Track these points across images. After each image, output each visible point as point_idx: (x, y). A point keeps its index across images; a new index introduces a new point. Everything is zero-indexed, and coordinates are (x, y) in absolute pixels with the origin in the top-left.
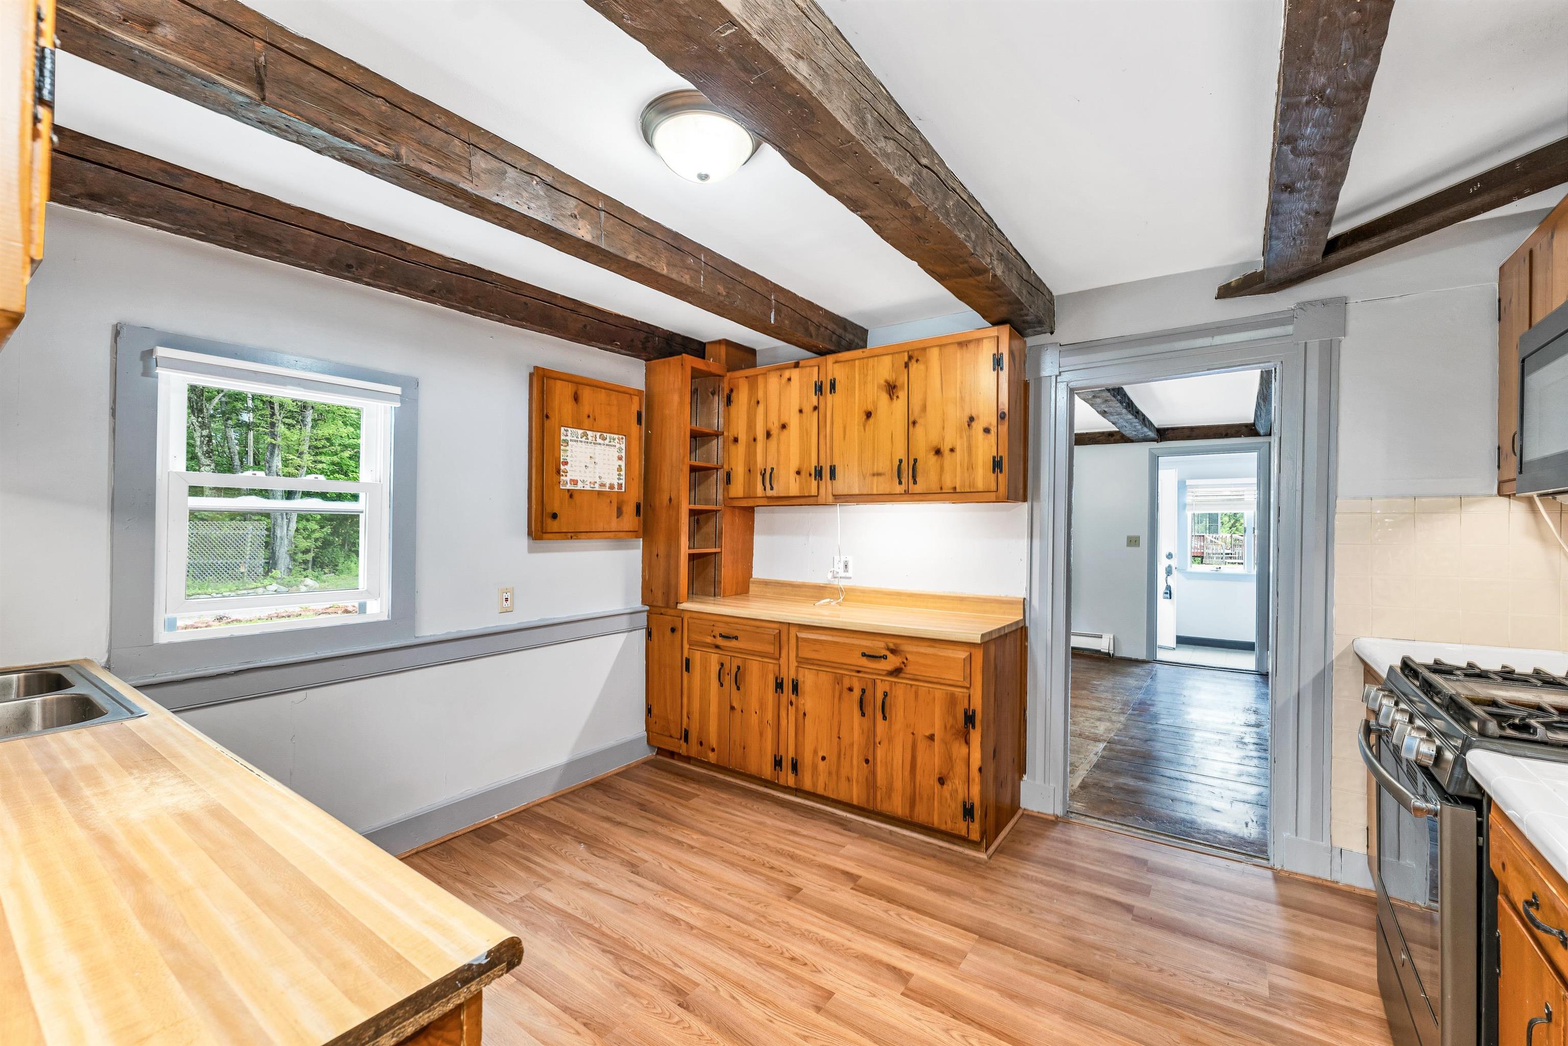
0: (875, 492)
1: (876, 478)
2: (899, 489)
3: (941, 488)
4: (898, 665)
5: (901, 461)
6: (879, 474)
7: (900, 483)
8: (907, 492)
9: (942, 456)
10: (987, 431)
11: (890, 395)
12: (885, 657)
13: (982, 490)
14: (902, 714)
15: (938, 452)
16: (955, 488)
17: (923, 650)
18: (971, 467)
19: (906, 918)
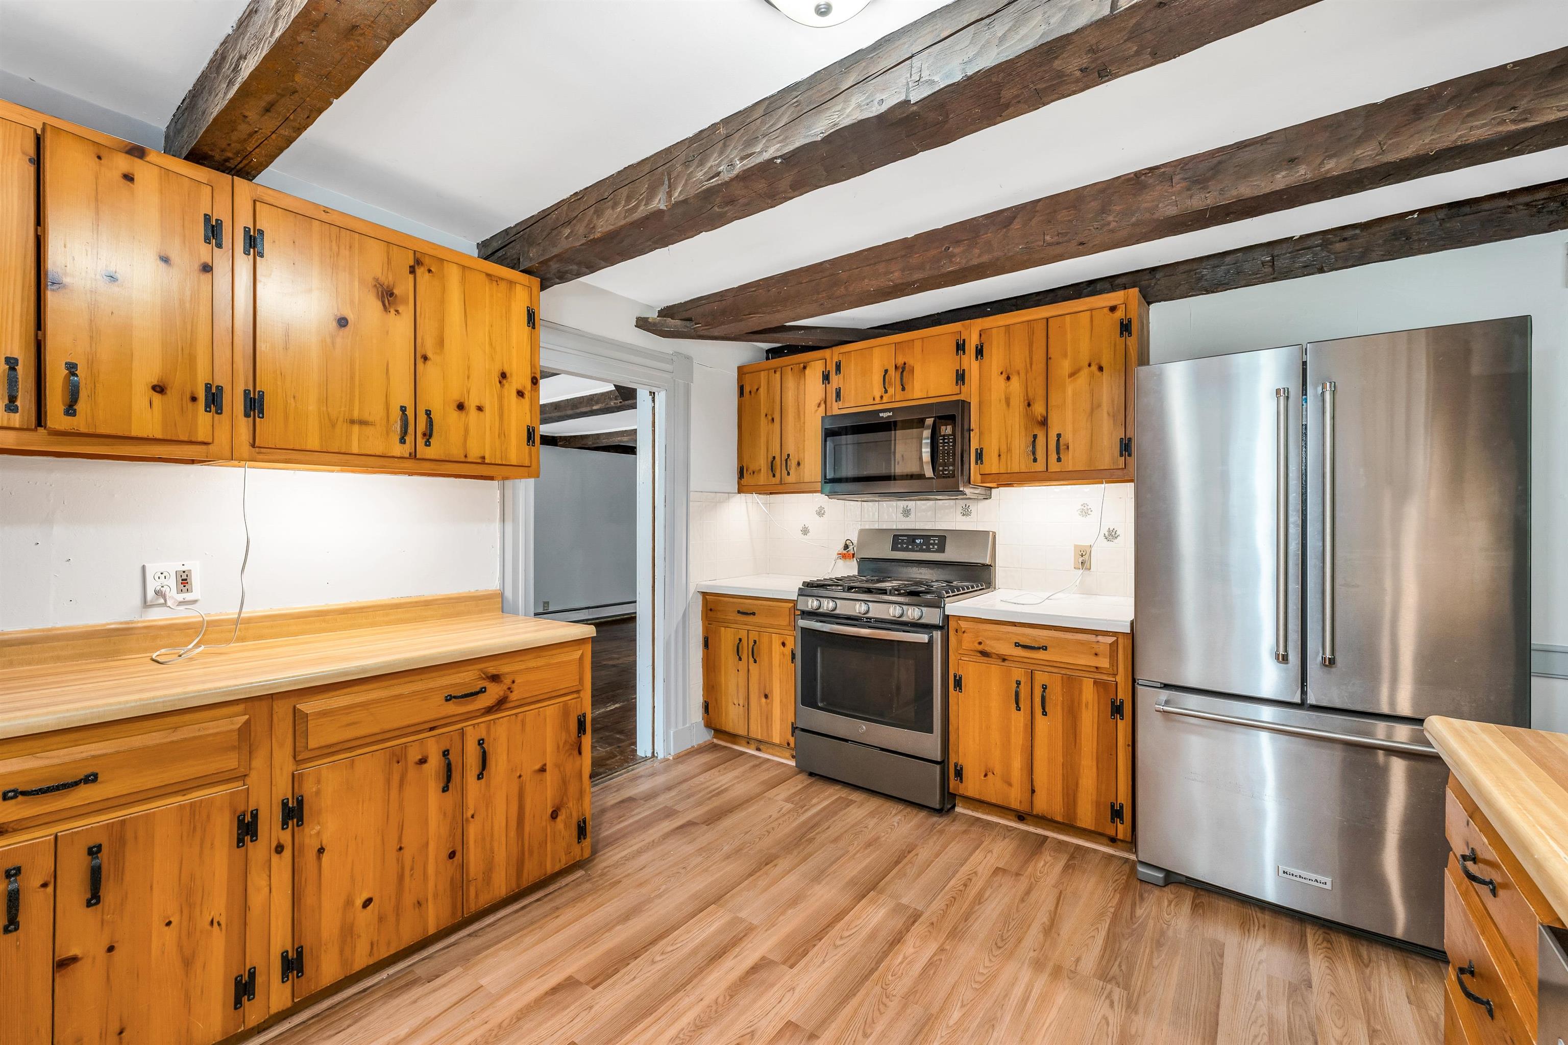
0: (355, 450)
1: (356, 428)
2: (399, 450)
3: (466, 456)
4: (502, 693)
5: (403, 409)
6: (363, 423)
7: (403, 441)
8: (413, 456)
9: (467, 414)
10: (520, 394)
11: (384, 305)
12: (483, 690)
13: (515, 463)
14: (505, 757)
15: (461, 407)
16: (484, 458)
17: (532, 664)
18: (503, 434)
19: (669, 949)
